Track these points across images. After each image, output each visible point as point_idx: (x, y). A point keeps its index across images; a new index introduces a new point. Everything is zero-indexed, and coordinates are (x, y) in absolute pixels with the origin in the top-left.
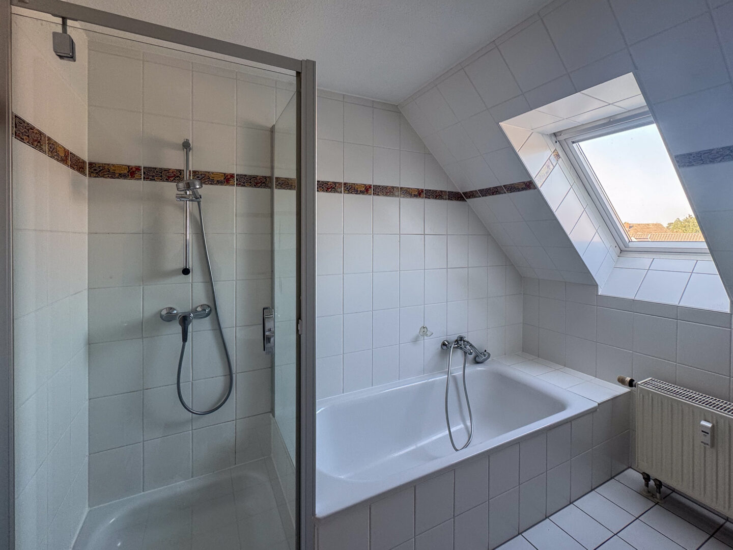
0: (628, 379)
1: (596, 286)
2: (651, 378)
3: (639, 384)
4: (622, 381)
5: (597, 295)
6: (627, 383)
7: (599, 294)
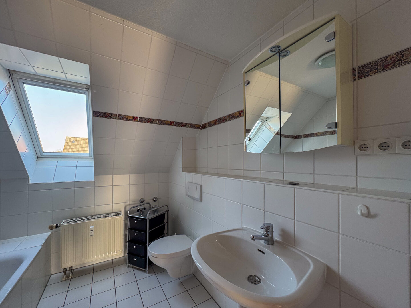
0: (55, 225)
1: (28, 178)
2: (64, 220)
3: (62, 224)
4: (51, 228)
5: (29, 184)
6: (55, 227)
7: (30, 183)
